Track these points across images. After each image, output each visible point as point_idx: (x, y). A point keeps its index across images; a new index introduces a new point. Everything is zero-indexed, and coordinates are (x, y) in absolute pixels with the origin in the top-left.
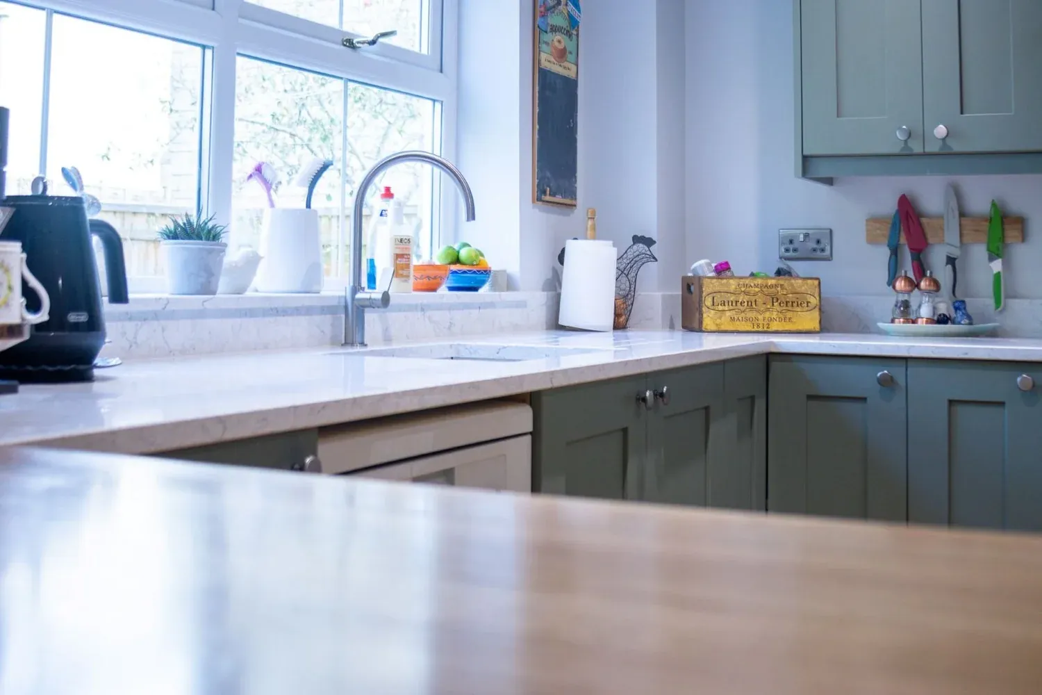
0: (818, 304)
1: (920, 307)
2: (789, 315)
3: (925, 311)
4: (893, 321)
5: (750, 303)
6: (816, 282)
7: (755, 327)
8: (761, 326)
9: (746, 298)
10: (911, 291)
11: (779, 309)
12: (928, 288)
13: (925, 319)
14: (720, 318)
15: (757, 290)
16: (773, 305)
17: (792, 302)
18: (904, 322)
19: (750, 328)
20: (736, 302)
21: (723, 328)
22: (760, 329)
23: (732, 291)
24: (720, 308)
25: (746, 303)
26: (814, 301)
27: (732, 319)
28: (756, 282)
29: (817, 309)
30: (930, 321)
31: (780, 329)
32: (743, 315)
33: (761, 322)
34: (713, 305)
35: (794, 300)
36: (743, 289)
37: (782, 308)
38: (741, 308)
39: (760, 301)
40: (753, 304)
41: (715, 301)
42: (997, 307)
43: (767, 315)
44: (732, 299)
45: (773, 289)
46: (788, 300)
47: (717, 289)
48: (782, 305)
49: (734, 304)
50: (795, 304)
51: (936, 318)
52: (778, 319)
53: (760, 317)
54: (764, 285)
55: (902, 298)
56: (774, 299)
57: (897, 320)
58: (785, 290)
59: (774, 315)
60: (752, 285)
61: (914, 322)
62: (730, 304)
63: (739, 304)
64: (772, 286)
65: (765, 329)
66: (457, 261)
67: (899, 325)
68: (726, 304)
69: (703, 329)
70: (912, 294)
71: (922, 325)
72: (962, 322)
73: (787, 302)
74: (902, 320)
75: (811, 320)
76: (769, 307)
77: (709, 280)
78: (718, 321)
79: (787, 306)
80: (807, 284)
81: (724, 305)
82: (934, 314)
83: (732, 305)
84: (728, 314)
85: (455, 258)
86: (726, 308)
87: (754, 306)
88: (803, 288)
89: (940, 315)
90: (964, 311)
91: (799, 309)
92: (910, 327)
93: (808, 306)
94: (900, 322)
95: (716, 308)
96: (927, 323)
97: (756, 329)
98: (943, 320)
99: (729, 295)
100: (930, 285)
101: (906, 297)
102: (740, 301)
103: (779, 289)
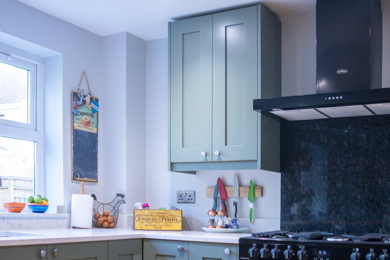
0: (181, 220)
1: (218, 221)
2: (169, 224)
3: (220, 223)
4: (208, 227)
5: (153, 219)
6: (180, 212)
7: (156, 228)
8: (158, 228)
9: (152, 217)
10: (215, 215)
11: (165, 222)
12: (221, 214)
13: (219, 226)
14: (142, 225)
15: (156, 214)
16: (163, 220)
17: (170, 219)
18: (212, 227)
19: (154, 229)
20: (148, 219)
21: (143, 228)
22: (158, 229)
23: (146, 215)
24: (142, 221)
25: (152, 219)
26: (179, 219)
27: (146, 225)
28: (156, 212)
29: (181, 222)
30: (222, 227)
31: (165, 229)
32: (151, 224)
33: (158, 226)
34: (139, 220)
35: (171, 218)
36: (151, 214)
37: (166, 221)
38: (149, 221)
39: (157, 219)
40: (155, 219)
41: (139, 218)
42: (250, 222)
43: (160, 224)
44: (146, 218)
45: (163, 214)
46: (169, 218)
47: (140, 214)
48: (166, 220)
49: (147, 220)
50: (171, 220)
51: (224, 226)
52: (165, 226)
53: (158, 225)
54: (159, 213)
55: (212, 218)
56: (163, 218)
57: (209, 227)
58: (167, 215)
59: (163, 224)
60: (154, 212)
61: (215, 228)
62: (146, 219)
63: (149, 220)
64: (162, 213)
65: (160, 229)
66: (33, 202)
67: (210, 229)
68: (144, 219)
69: (135, 229)
70: (216, 216)
71: (218, 229)
72: (234, 228)
73: (168, 219)
74: (211, 227)
75: (178, 226)
76: (161, 221)
77: (137, 211)
78: (141, 226)
79: (168, 221)
80: (176, 212)
81: (143, 220)
82: (223, 224)
83: (146, 220)
84: (145, 223)
85: (32, 201)
86: (144, 221)
87: (155, 220)
88: (175, 214)
89: (226, 225)
90: (235, 223)
91: (173, 222)
92: (214, 229)
93: (177, 221)
94: (210, 228)
95: (140, 221)
96: (220, 228)
97: (156, 229)
98: (227, 227)
99: (145, 216)
100: (221, 213)
101: (213, 218)
102: (150, 218)
103: (165, 214)
